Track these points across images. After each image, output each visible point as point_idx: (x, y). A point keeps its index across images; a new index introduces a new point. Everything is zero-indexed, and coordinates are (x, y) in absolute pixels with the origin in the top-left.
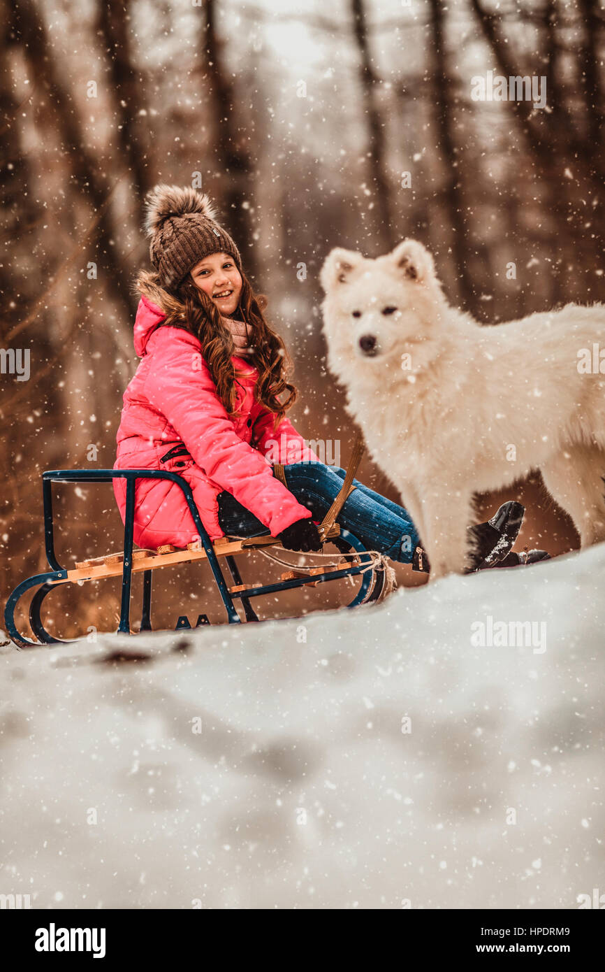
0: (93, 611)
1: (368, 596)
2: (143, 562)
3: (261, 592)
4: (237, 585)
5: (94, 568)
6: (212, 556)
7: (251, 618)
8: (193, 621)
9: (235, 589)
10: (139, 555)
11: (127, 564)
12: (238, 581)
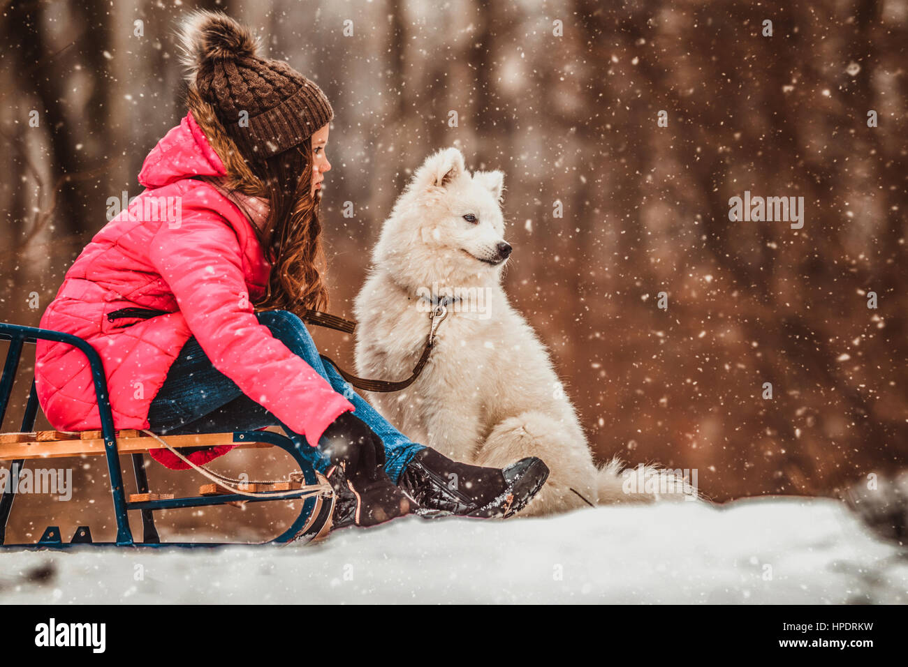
1: (307, 527)
3: (169, 505)
4: (141, 492)
6: (113, 452)
7: (152, 540)
8: (67, 537)
9: (135, 497)
12: (143, 487)
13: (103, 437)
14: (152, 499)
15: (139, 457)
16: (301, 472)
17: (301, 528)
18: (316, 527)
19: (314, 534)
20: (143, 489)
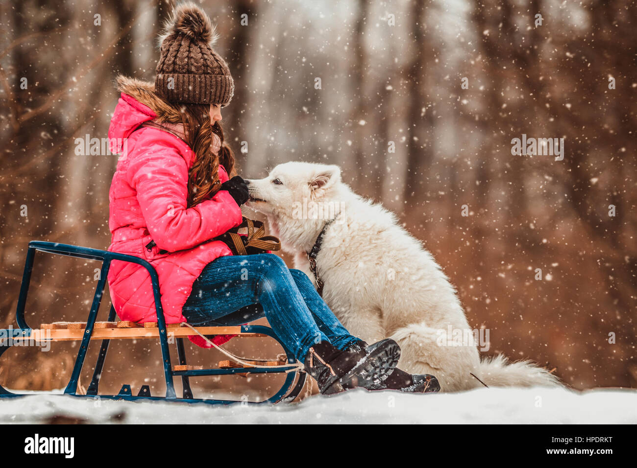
0: (46, 366)
2: (103, 331)
4: (182, 364)
5: (57, 330)
9: (178, 368)
10: (101, 324)
11: (88, 332)
12: (183, 361)
13: (158, 326)
14: (189, 369)
15: (180, 340)
16: (285, 354)
17: (285, 393)
18: (295, 393)
19: (294, 397)
20: (183, 362)
